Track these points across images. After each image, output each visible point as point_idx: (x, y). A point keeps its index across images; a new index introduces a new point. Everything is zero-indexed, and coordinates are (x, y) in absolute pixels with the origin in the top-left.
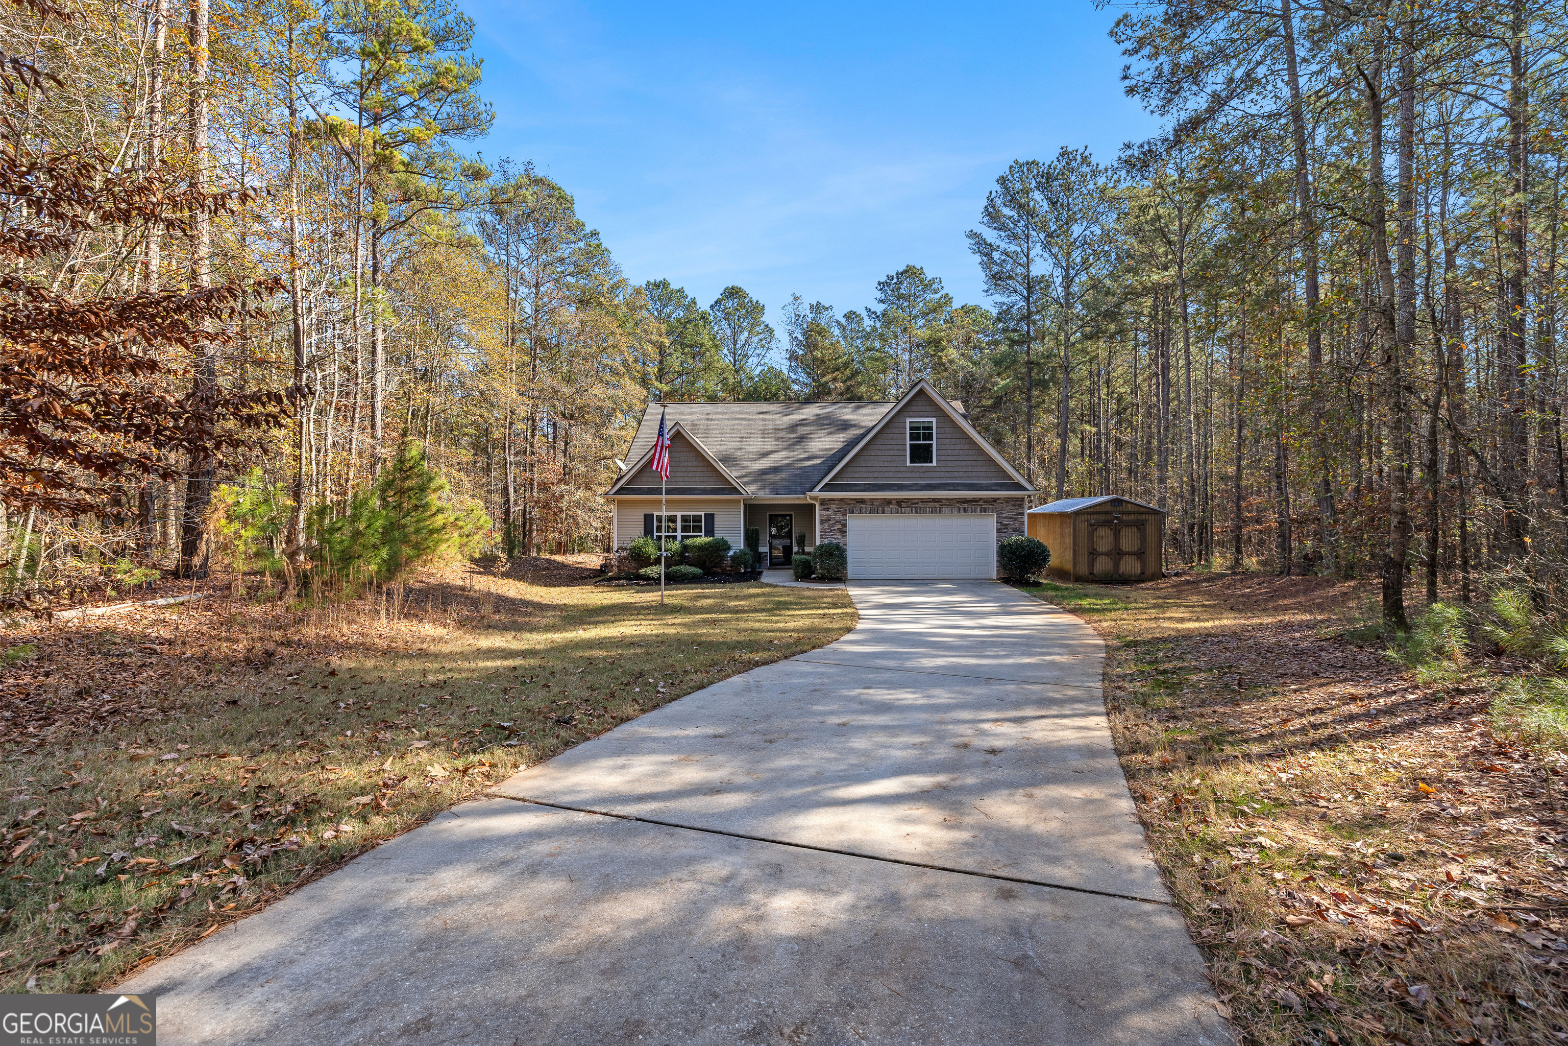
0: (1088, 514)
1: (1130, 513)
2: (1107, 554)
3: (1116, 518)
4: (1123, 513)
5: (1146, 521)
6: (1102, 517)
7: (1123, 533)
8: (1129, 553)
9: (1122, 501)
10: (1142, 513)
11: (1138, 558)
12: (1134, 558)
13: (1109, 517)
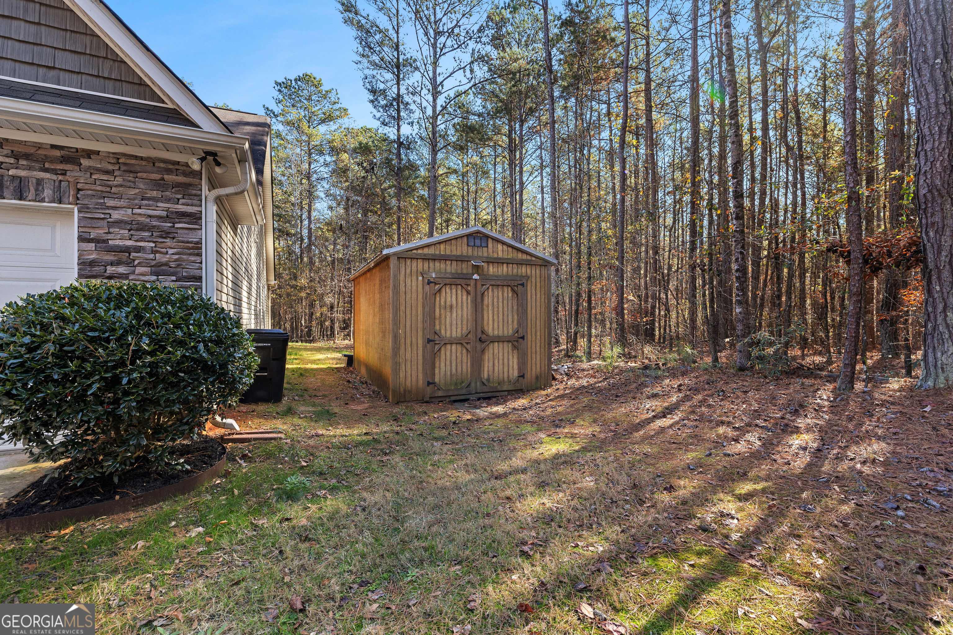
0: (426, 259)
1: (499, 262)
2: (459, 342)
3: (477, 269)
4: (491, 261)
5: (528, 278)
6: (450, 268)
7: (488, 300)
8: (499, 340)
9: (487, 237)
10: (520, 263)
11: (515, 347)
12: (508, 347)
13: (465, 268)
